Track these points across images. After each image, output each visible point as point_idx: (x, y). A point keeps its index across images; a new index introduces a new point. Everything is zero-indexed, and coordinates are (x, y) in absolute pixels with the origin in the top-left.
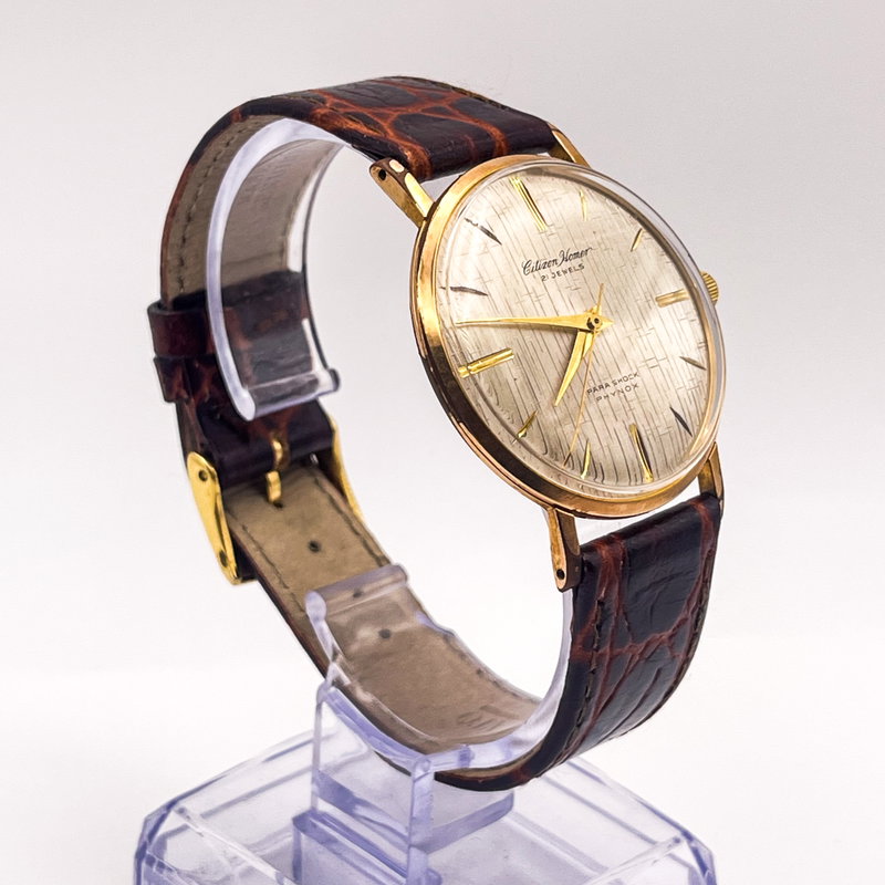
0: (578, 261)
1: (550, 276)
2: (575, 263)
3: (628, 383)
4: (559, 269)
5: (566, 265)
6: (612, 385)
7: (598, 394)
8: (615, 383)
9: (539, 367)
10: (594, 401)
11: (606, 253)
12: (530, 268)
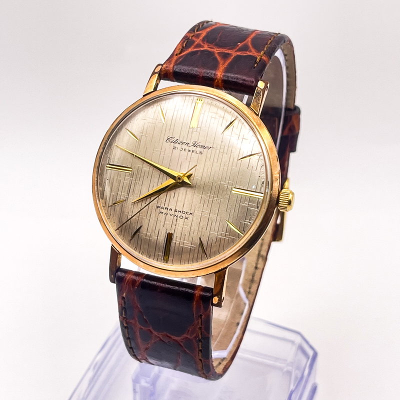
0: (202, 150)
1: (179, 149)
2: (199, 150)
3: (184, 215)
4: (187, 148)
5: (192, 148)
6: (173, 211)
7: (162, 210)
8: (176, 211)
9: (141, 183)
10: (158, 212)
11: (221, 154)
12: (171, 141)
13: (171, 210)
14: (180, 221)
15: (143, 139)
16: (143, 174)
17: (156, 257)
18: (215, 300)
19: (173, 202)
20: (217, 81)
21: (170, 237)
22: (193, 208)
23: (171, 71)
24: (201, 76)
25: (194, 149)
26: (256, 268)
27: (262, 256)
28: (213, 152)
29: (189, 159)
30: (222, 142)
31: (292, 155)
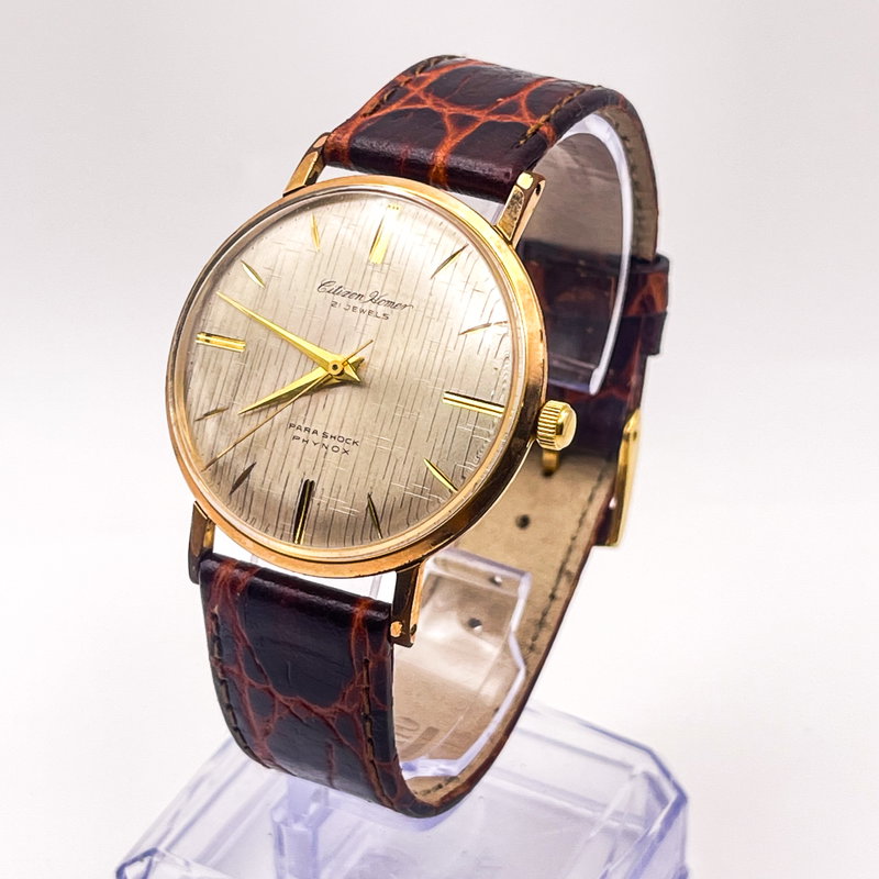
0: (388, 310)
2: (381, 309)
3: (340, 445)
4: (359, 306)
5: (368, 306)
6: (320, 434)
7: (298, 433)
8: (325, 435)
9: (260, 374)
10: (289, 436)
11: (427, 320)
12: (328, 289)
13: (315, 432)
14: (333, 457)
15: (273, 285)
16: (265, 357)
17: (279, 532)
18: (396, 629)
19: (321, 416)
20: (434, 170)
21: (308, 489)
22: (361, 432)
23: (345, 146)
24: (404, 158)
25: (373, 307)
26: (553, 597)
27: (569, 573)
28: (411, 316)
29: (360, 328)
30: (431, 294)
31: (651, 361)
